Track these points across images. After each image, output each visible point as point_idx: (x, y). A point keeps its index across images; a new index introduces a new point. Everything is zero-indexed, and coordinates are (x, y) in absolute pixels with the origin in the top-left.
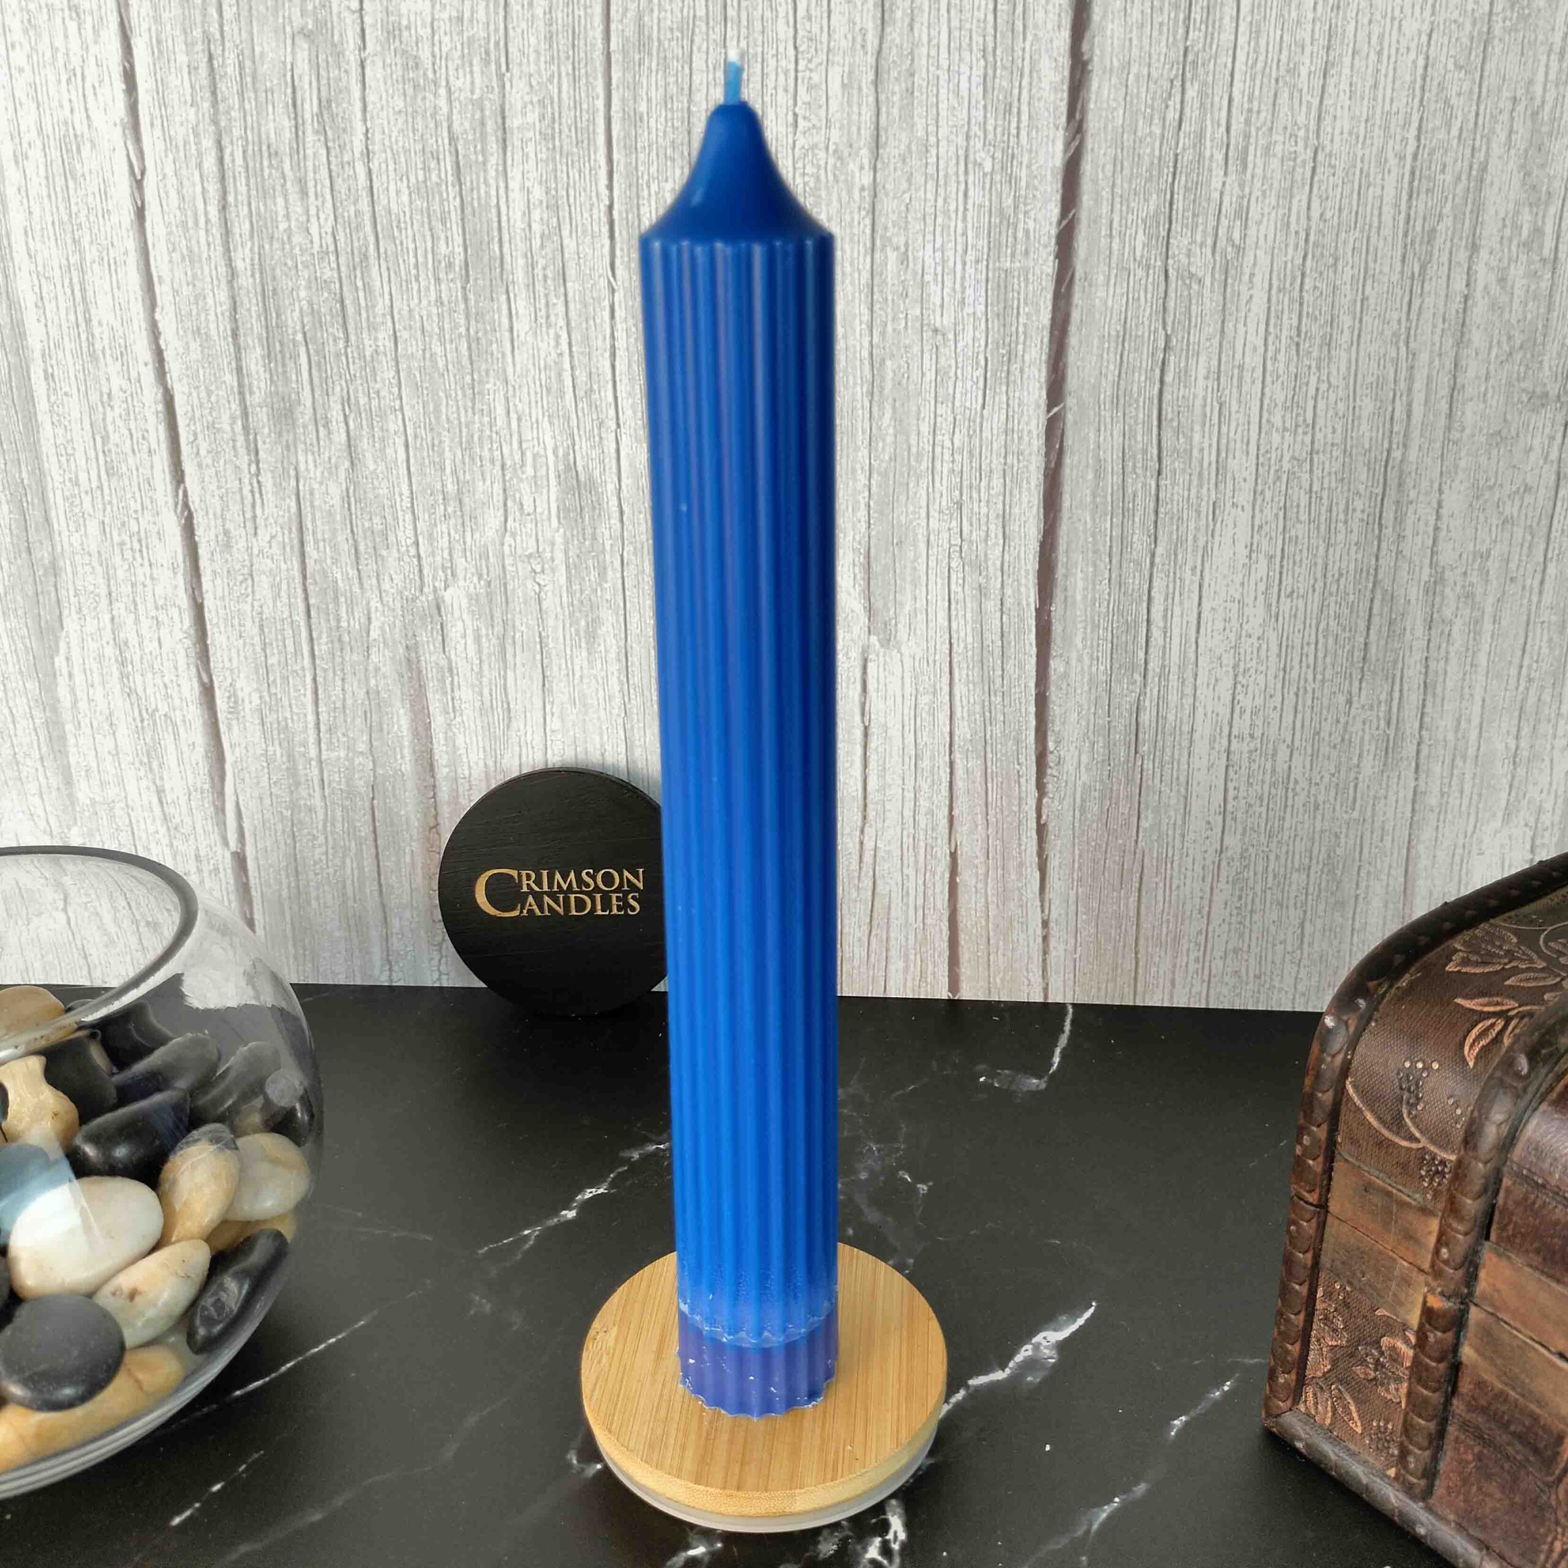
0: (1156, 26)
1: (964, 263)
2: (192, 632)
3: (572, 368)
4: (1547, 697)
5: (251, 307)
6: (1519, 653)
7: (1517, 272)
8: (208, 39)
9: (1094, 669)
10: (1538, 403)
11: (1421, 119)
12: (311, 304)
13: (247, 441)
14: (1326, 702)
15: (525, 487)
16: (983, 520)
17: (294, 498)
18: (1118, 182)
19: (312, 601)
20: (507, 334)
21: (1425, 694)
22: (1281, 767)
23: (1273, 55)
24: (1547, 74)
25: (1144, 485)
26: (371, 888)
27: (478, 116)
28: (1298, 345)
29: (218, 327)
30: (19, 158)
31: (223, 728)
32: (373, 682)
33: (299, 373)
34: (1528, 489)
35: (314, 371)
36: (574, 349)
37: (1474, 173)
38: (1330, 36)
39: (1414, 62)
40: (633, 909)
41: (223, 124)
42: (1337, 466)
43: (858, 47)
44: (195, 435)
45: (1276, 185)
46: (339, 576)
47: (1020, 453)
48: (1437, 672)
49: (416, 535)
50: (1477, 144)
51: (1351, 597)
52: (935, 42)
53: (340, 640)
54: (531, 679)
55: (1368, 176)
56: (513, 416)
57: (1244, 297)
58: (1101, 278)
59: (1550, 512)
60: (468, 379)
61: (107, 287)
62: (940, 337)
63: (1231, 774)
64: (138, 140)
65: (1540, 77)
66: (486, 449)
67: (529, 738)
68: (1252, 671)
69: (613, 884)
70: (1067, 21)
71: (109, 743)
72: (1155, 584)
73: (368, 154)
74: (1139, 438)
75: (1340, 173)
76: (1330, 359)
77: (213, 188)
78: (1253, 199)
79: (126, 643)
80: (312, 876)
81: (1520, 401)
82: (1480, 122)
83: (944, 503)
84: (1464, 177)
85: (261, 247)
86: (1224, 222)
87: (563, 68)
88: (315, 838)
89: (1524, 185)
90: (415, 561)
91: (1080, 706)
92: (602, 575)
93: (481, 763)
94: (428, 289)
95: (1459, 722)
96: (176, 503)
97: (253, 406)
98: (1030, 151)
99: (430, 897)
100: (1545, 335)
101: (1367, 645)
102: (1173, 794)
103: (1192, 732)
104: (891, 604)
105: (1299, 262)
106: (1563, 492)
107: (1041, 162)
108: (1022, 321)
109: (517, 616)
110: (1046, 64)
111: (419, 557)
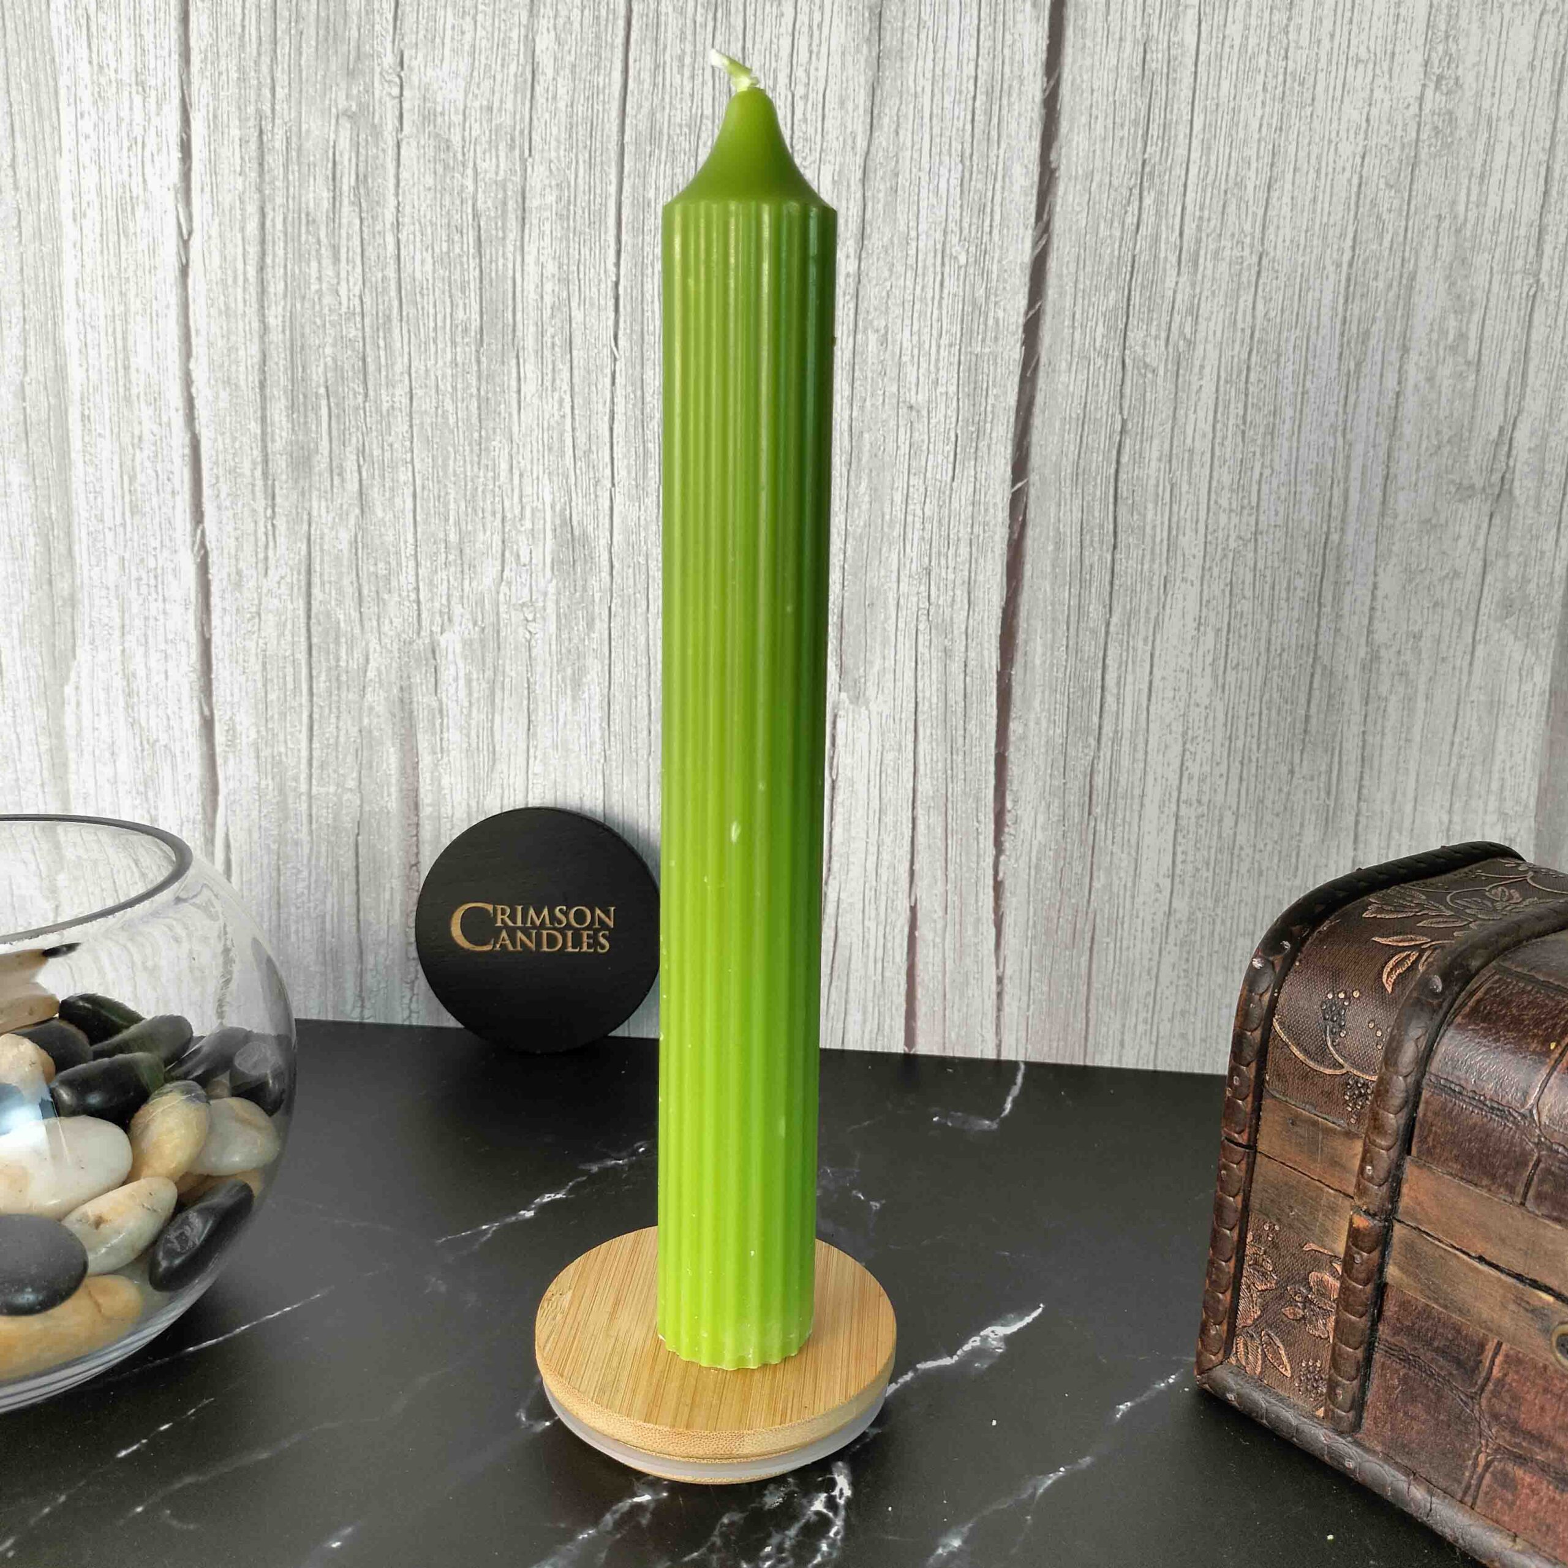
0: (1117, 139)
1: (939, 347)
2: (198, 666)
3: (573, 429)
4: (1477, 773)
5: (279, 360)
6: (1450, 730)
7: (1444, 372)
8: (260, 116)
9: (1051, 733)
10: (1465, 493)
11: (1356, 231)
12: (335, 360)
13: (265, 485)
14: (1269, 771)
16: (950, 587)
17: (305, 541)
18: (1081, 279)
19: (315, 640)
20: (515, 395)
21: (1363, 767)
22: (1227, 832)
23: (1222, 170)
24: (1468, 195)
25: (1100, 558)
26: (349, 923)
27: (500, 196)
28: (1243, 432)
29: (247, 378)
30: (78, 216)
31: (219, 761)
32: (366, 721)
33: (319, 424)
34: (1456, 574)
35: (333, 423)
36: (576, 412)
37: (1404, 281)
38: (1274, 154)
39: (1349, 181)
40: (603, 947)
41: (267, 192)
42: (1279, 546)
43: (848, 148)
44: (217, 478)
45: (1224, 287)
46: (342, 617)
47: (986, 524)
48: (1373, 747)
49: (417, 581)
50: (1407, 254)
51: (1293, 672)
52: (917, 147)
53: (338, 679)
54: (517, 722)
55: (1308, 280)
56: (516, 473)
57: (1195, 387)
58: (1064, 365)
59: (1477, 594)
60: (476, 435)
61: (148, 337)
62: (914, 413)
63: (1180, 839)
64: (188, 202)
65: (1463, 197)
66: (488, 502)
67: (511, 781)
68: (1200, 739)
69: (584, 920)
70: (1037, 133)
72: (1109, 653)
73: (398, 225)
74: (1097, 514)
75: (1282, 278)
76: (1273, 448)
77: (253, 250)
78: (1203, 298)
79: (134, 675)
80: (293, 910)
81: (1448, 492)
82: (1409, 235)
83: (914, 569)
84: (1395, 284)
86: (1177, 318)
87: (580, 156)
88: (299, 872)
89: (1449, 294)
90: (415, 606)
91: (1037, 767)
92: (590, 625)
93: (464, 804)
94: (444, 351)
95: (1395, 794)
96: (194, 543)
97: (274, 453)
98: (1001, 247)
99: (406, 934)
100: (1470, 431)
101: (1307, 718)
102: (1124, 856)
103: (1143, 796)
104: (861, 663)
105: (1245, 356)
106: (1489, 578)
107: (1011, 258)
108: (991, 400)
109: (508, 662)
110: (1017, 170)
111: (418, 602)
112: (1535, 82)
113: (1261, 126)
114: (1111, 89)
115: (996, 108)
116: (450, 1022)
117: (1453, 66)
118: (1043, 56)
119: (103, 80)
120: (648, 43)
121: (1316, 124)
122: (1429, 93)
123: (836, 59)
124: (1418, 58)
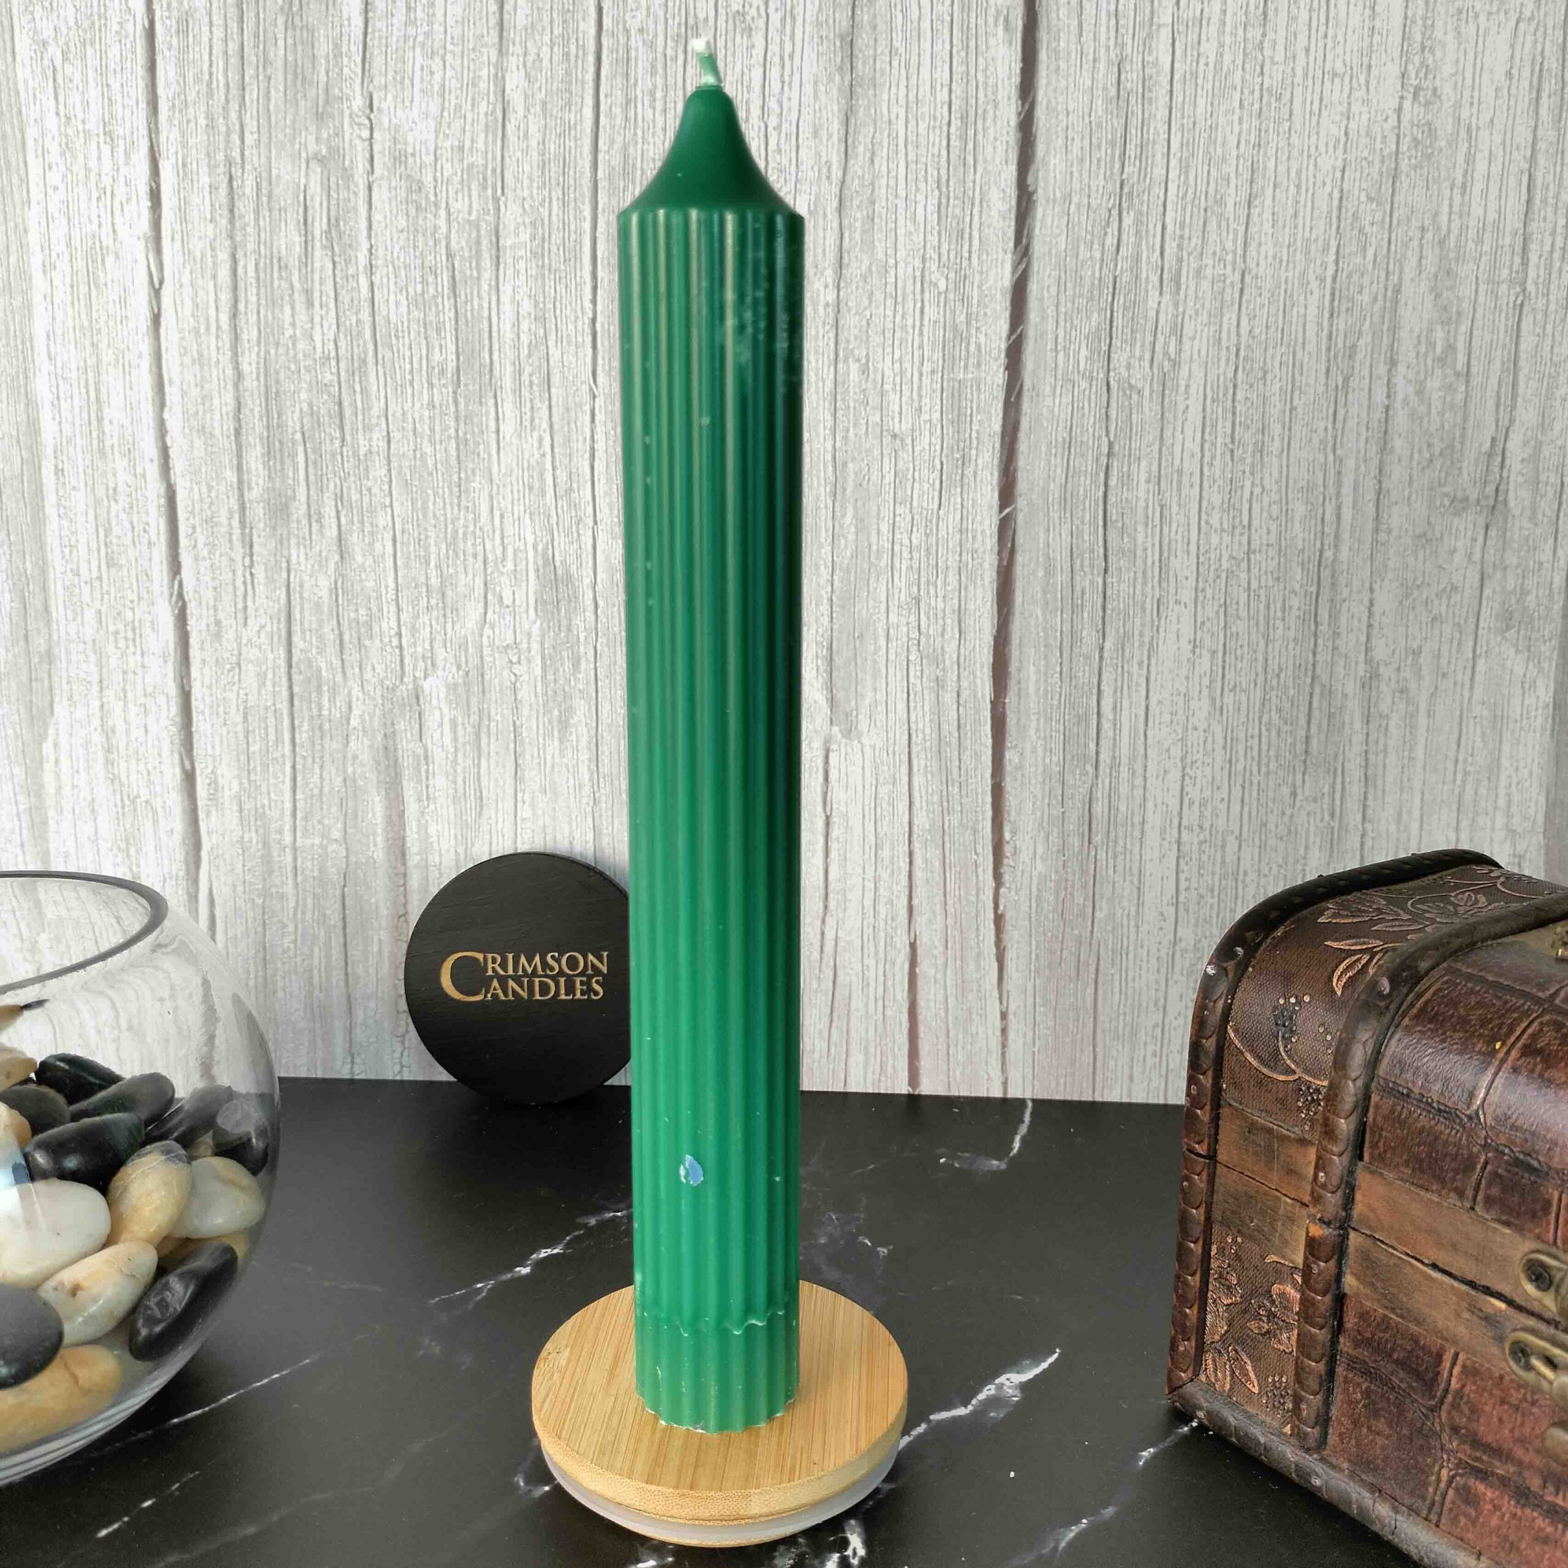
0: (1094, 161)
1: (921, 375)
2: (178, 719)
3: (554, 468)
4: (1483, 791)
5: (253, 407)
6: (1454, 746)
7: (1433, 384)
8: (229, 162)
9: (1048, 761)
10: (1460, 506)
11: (1339, 246)
12: (311, 405)
13: (243, 534)
14: (1271, 794)
15: (504, 580)
16: (940, 615)
17: (284, 589)
18: (1062, 301)
19: (296, 689)
20: (494, 436)
21: (1366, 787)
22: (1230, 857)
23: (1202, 186)
24: (1451, 206)
25: (1091, 583)
26: (337, 976)
27: (474, 235)
28: (1232, 451)
29: (221, 425)
30: (48, 267)
31: (201, 815)
32: (350, 770)
33: (296, 470)
34: (1454, 588)
35: (311, 470)
36: (556, 450)
37: (1389, 294)
38: (1253, 172)
39: (1330, 195)
40: (596, 993)
41: (238, 239)
42: (1273, 565)
43: (824, 177)
44: (194, 528)
45: (1207, 305)
46: (323, 665)
47: (974, 551)
48: (1376, 766)
49: (399, 626)
50: (1391, 267)
51: (1292, 692)
52: (893, 173)
53: (321, 728)
55: (1291, 296)
56: (497, 513)
57: (1181, 407)
58: (1048, 390)
59: (1476, 610)
60: (455, 477)
61: (120, 388)
62: (898, 442)
63: (1182, 866)
64: (158, 251)
65: (1445, 209)
66: (469, 543)
67: (500, 826)
68: (1199, 763)
70: (1013, 156)
71: (89, 829)
72: (1104, 677)
73: (371, 268)
74: (1086, 538)
75: (1266, 294)
76: (1263, 466)
77: (225, 297)
78: (1187, 317)
79: (113, 731)
80: (279, 965)
81: (1442, 505)
82: (1393, 249)
83: (903, 598)
84: (1380, 297)
85: (267, 352)
86: (1161, 338)
87: (553, 194)
88: (286, 926)
89: (1436, 305)
90: (397, 651)
91: (1035, 796)
92: (576, 665)
93: (452, 851)
94: (421, 393)
95: (1400, 814)
96: (171, 595)
97: (251, 502)
98: (981, 273)
99: (395, 986)
100: (1462, 443)
101: (1307, 738)
102: (1127, 884)
103: (1143, 823)
104: (852, 696)
105: (1230, 374)
106: (1487, 592)
107: (991, 282)
108: (974, 428)
109: (493, 705)
110: (994, 195)
111: (401, 647)
112: (1513, 91)
113: (1239, 142)
114: (1086, 111)
115: (971, 133)
116: (443, 1075)
117: (1430, 77)
118: (1016, 80)
119: (70, 131)
120: (619, 78)
121: (1294, 139)
122: (1407, 104)
123: (808, 89)
124: (1394, 70)
